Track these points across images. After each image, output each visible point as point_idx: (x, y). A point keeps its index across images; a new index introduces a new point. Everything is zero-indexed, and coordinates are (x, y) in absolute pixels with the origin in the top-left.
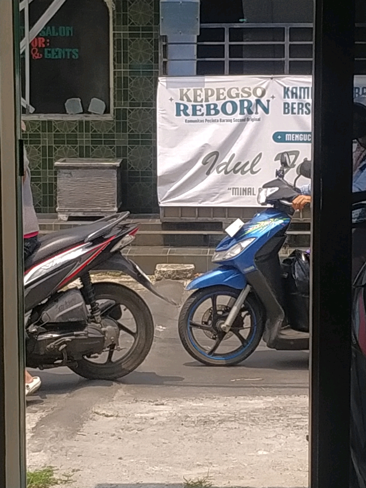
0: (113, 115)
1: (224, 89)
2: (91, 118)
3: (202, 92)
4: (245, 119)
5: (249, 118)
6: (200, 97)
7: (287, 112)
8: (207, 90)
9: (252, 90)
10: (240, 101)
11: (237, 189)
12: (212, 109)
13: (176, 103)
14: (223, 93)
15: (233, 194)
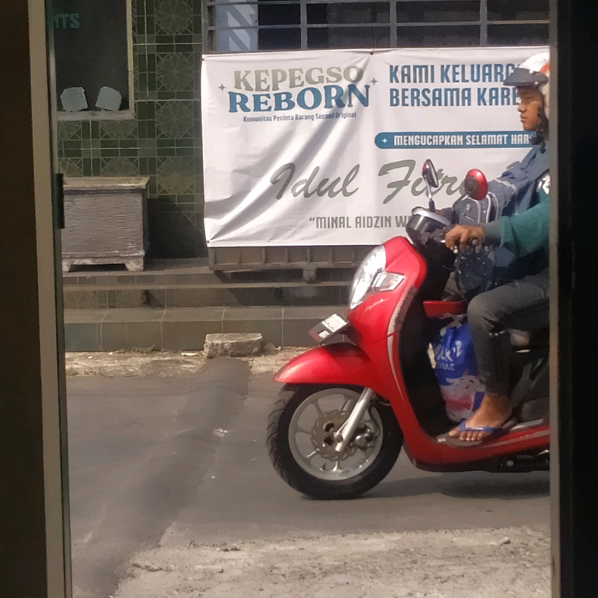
0: (134, 112)
2: (101, 116)
3: (268, 75)
4: (333, 114)
5: (339, 113)
6: (266, 83)
7: (395, 102)
8: (275, 72)
9: (342, 71)
10: (325, 87)
11: (323, 220)
12: (284, 101)
13: (230, 93)
14: (300, 76)
15: (317, 227)
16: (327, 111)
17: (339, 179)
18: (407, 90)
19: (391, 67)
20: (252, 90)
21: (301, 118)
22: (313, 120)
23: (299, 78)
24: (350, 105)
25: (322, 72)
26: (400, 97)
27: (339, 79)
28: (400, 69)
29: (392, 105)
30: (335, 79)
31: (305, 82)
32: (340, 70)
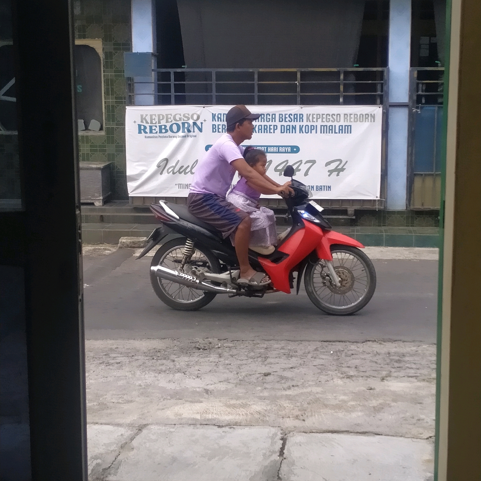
1: (171, 115)
3: (156, 117)
4: (186, 136)
5: (189, 135)
6: (155, 120)
7: (214, 131)
8: (159, 116)
9: (190, 115)
10: (182, 123)
11: (181, 185)
12: (163, 129)
13: (138, 125)
14: (170, 117)
15: (179, 188)
16: (183, 134)
17: (188, 166)
18: (220, 125)
19: (213, 114)
20: (149, 123)
21: (171, 137)
22: (176, 138)
23: (170, 118)
24: (194, 132)
25: (181, 116)
26: (217, 128)
27: (189, 119)
28: (217, 115)
29: (213, 132)
30: (187, 119)
31: (173, 120)
32: (189, 115)
